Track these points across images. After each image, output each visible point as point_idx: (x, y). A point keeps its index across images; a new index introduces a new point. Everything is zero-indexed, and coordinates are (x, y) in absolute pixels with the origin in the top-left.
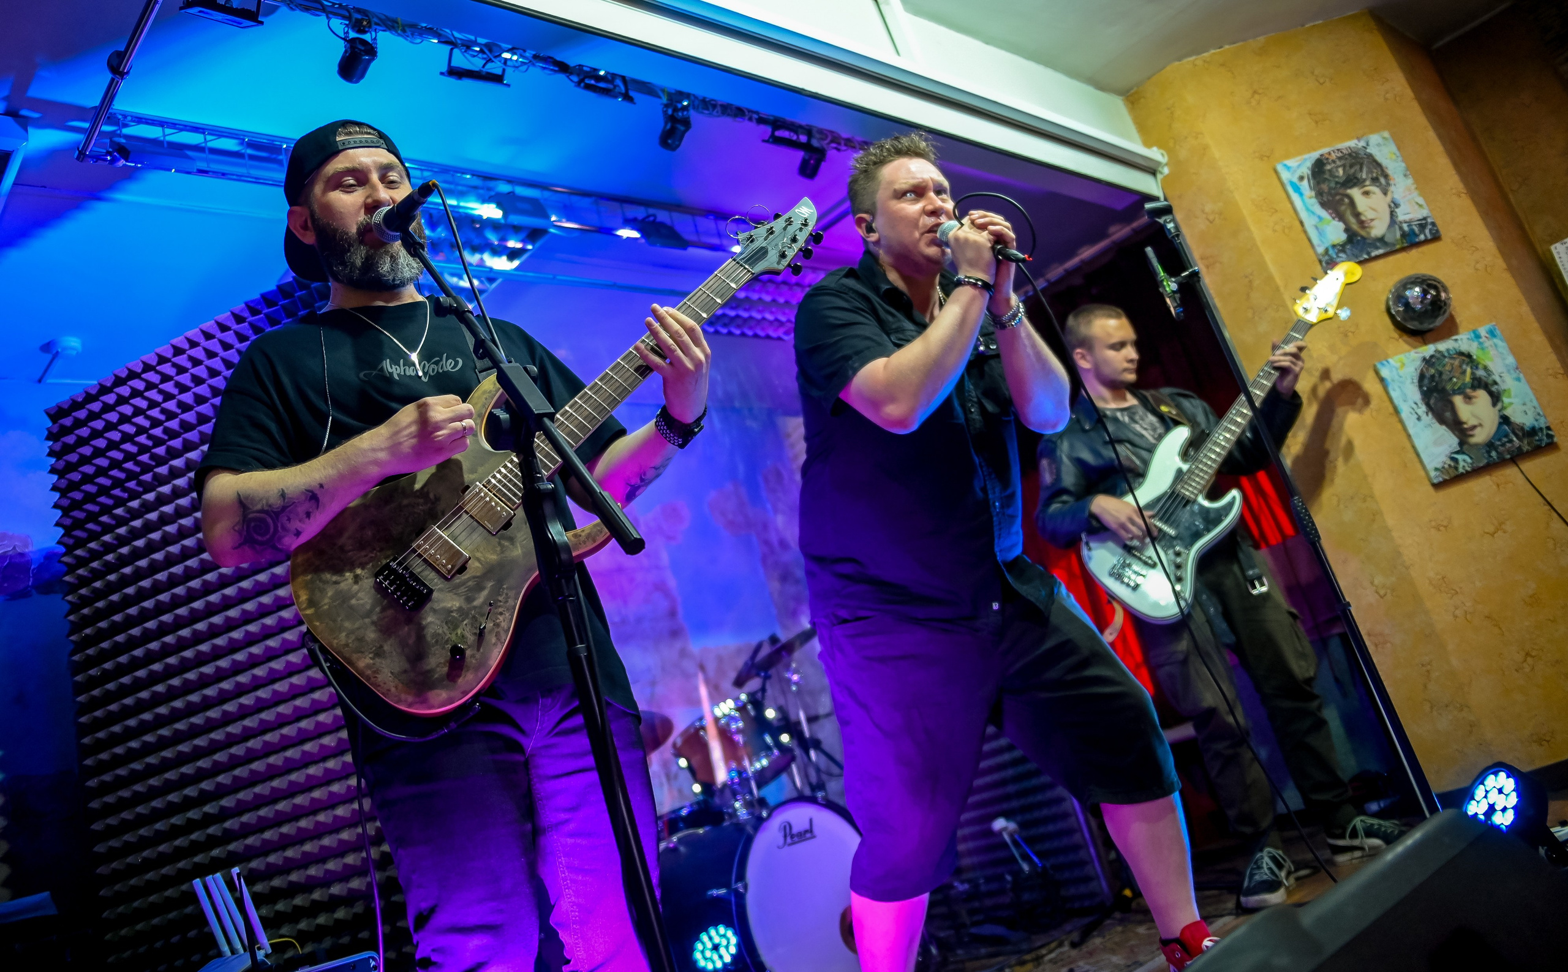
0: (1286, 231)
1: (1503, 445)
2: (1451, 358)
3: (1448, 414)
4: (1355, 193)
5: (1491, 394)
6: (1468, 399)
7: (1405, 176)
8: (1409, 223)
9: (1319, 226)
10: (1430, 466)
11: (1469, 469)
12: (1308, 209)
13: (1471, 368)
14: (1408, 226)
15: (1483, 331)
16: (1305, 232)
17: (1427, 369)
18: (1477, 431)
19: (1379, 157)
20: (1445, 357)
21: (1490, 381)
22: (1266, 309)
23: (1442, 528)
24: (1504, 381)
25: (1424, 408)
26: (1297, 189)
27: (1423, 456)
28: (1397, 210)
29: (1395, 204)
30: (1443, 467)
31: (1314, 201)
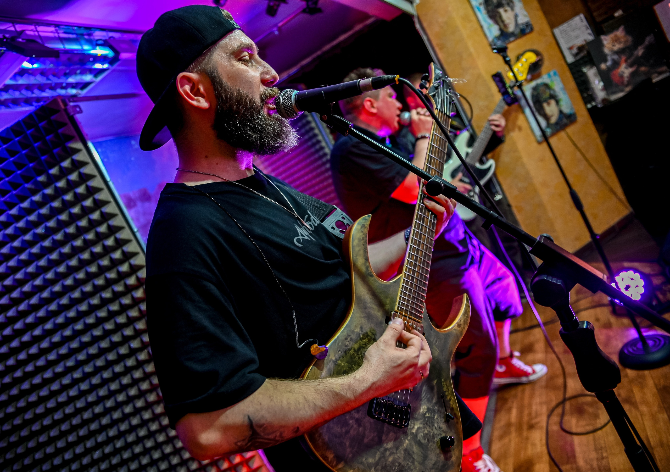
0: (476, 31)
2: (542, 87)
3: (542, 112)
6: (548, 104)
7: (520, 1)
8: (522, 24)
9: (489, 28)
12: (484, 19)
13: (549, 90)
14: (522, 26)
15: (552, 73)
16: (483, 30)
17: (534, 93)
18: (552, 118)
20: (540, 86)
21: (555, 95)
24: (560, 95)
26: (479, 10)
28: (517, 18)
29: (517, 16)
31: (486, 15)
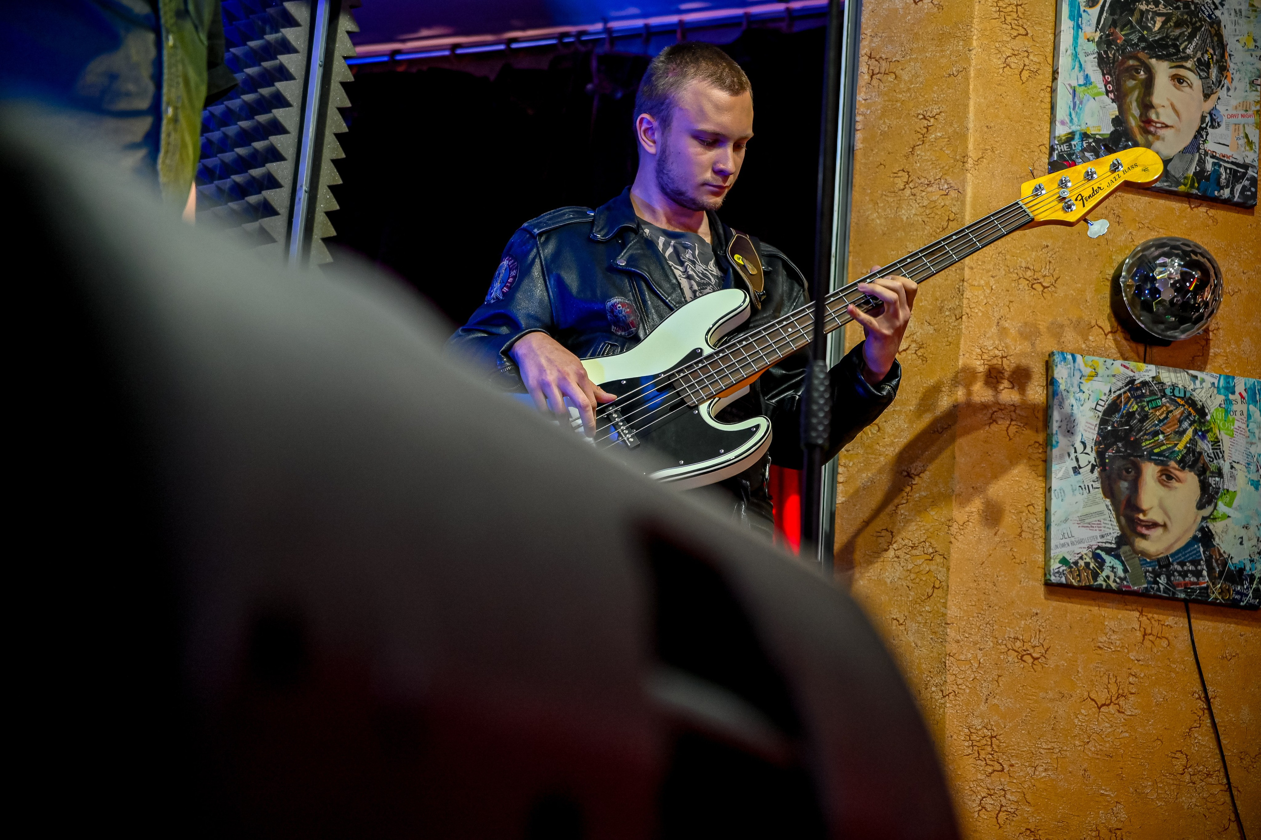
0: (1025, 74)
1: (1184, 574)
2: (1173, 401)
3: (1124, 485)
4: (1162, 70)
5: (1204, 486)
6: (1166, 477)
7: (1252, 83)
8: (1219, 160)
9: (1078, 90)
10: (1057, 553)
11: (1113, 585)
12: (1075, 56)
13: (1195, 432)
14: (1214, 164)
15: (1240, 384)
16: (1053, 91)
17: (1129, 399)
18: (1157, 532)
19: (1226, 33)
20: (1165, 395)
21: (1212, 467)
22: (929, 185)
23: (1028, 659)
24: (1233, 477)
25: (1092, 457)
26: (1076, 16)
27: (1054, 529)
28: (1210, 130)
29: (1212, 120)
30: (1076, 563)
31: (1093, 47)
